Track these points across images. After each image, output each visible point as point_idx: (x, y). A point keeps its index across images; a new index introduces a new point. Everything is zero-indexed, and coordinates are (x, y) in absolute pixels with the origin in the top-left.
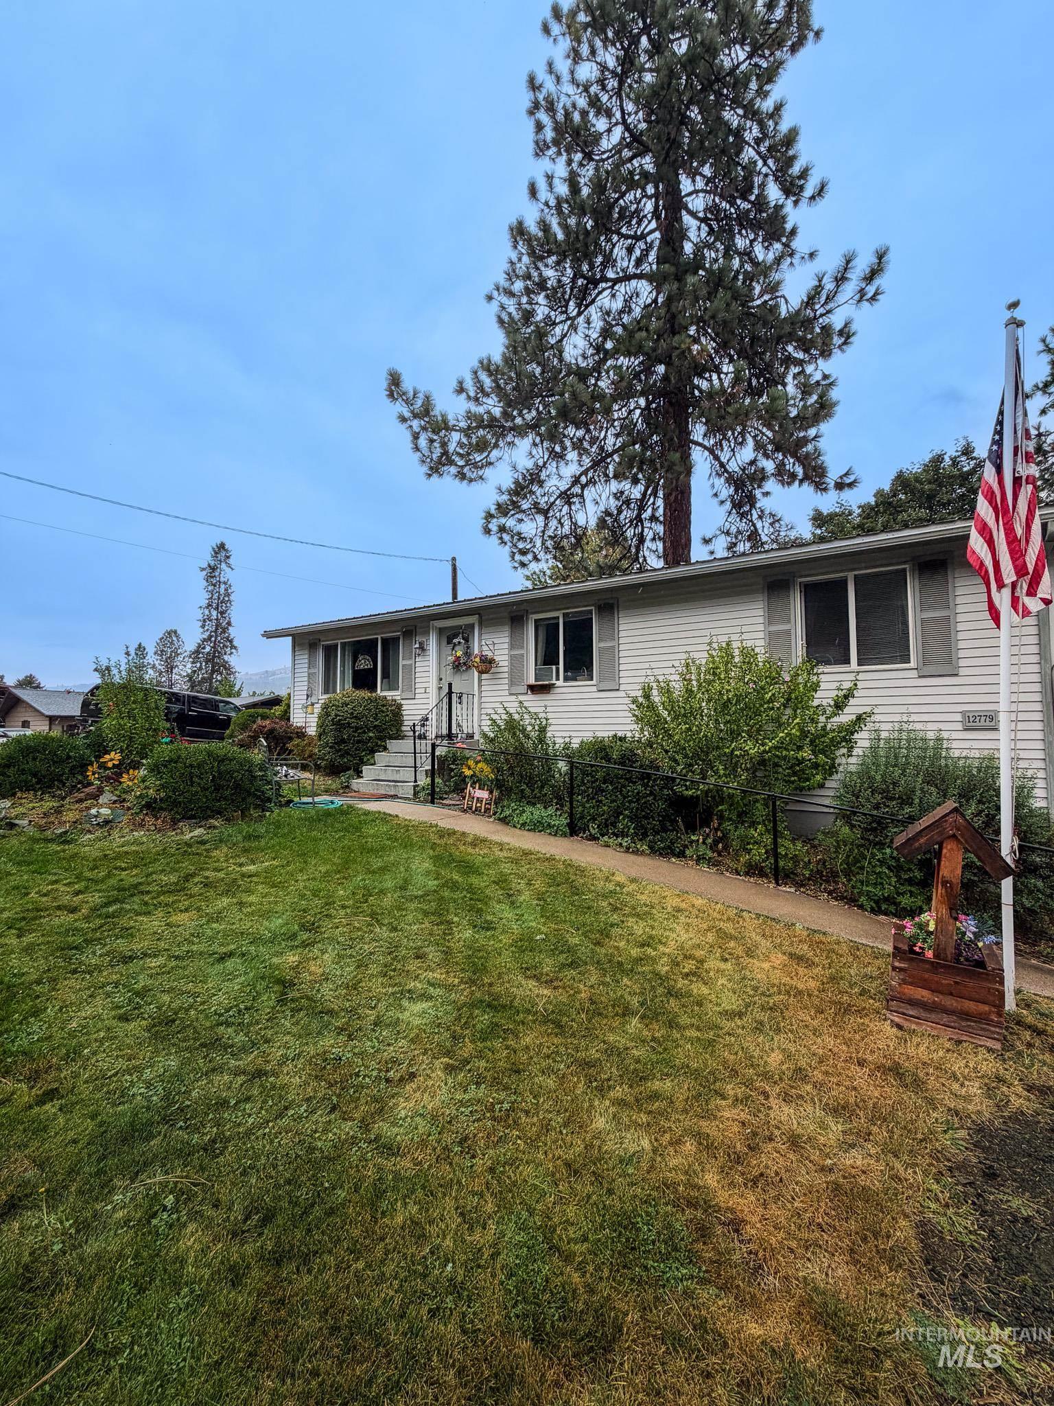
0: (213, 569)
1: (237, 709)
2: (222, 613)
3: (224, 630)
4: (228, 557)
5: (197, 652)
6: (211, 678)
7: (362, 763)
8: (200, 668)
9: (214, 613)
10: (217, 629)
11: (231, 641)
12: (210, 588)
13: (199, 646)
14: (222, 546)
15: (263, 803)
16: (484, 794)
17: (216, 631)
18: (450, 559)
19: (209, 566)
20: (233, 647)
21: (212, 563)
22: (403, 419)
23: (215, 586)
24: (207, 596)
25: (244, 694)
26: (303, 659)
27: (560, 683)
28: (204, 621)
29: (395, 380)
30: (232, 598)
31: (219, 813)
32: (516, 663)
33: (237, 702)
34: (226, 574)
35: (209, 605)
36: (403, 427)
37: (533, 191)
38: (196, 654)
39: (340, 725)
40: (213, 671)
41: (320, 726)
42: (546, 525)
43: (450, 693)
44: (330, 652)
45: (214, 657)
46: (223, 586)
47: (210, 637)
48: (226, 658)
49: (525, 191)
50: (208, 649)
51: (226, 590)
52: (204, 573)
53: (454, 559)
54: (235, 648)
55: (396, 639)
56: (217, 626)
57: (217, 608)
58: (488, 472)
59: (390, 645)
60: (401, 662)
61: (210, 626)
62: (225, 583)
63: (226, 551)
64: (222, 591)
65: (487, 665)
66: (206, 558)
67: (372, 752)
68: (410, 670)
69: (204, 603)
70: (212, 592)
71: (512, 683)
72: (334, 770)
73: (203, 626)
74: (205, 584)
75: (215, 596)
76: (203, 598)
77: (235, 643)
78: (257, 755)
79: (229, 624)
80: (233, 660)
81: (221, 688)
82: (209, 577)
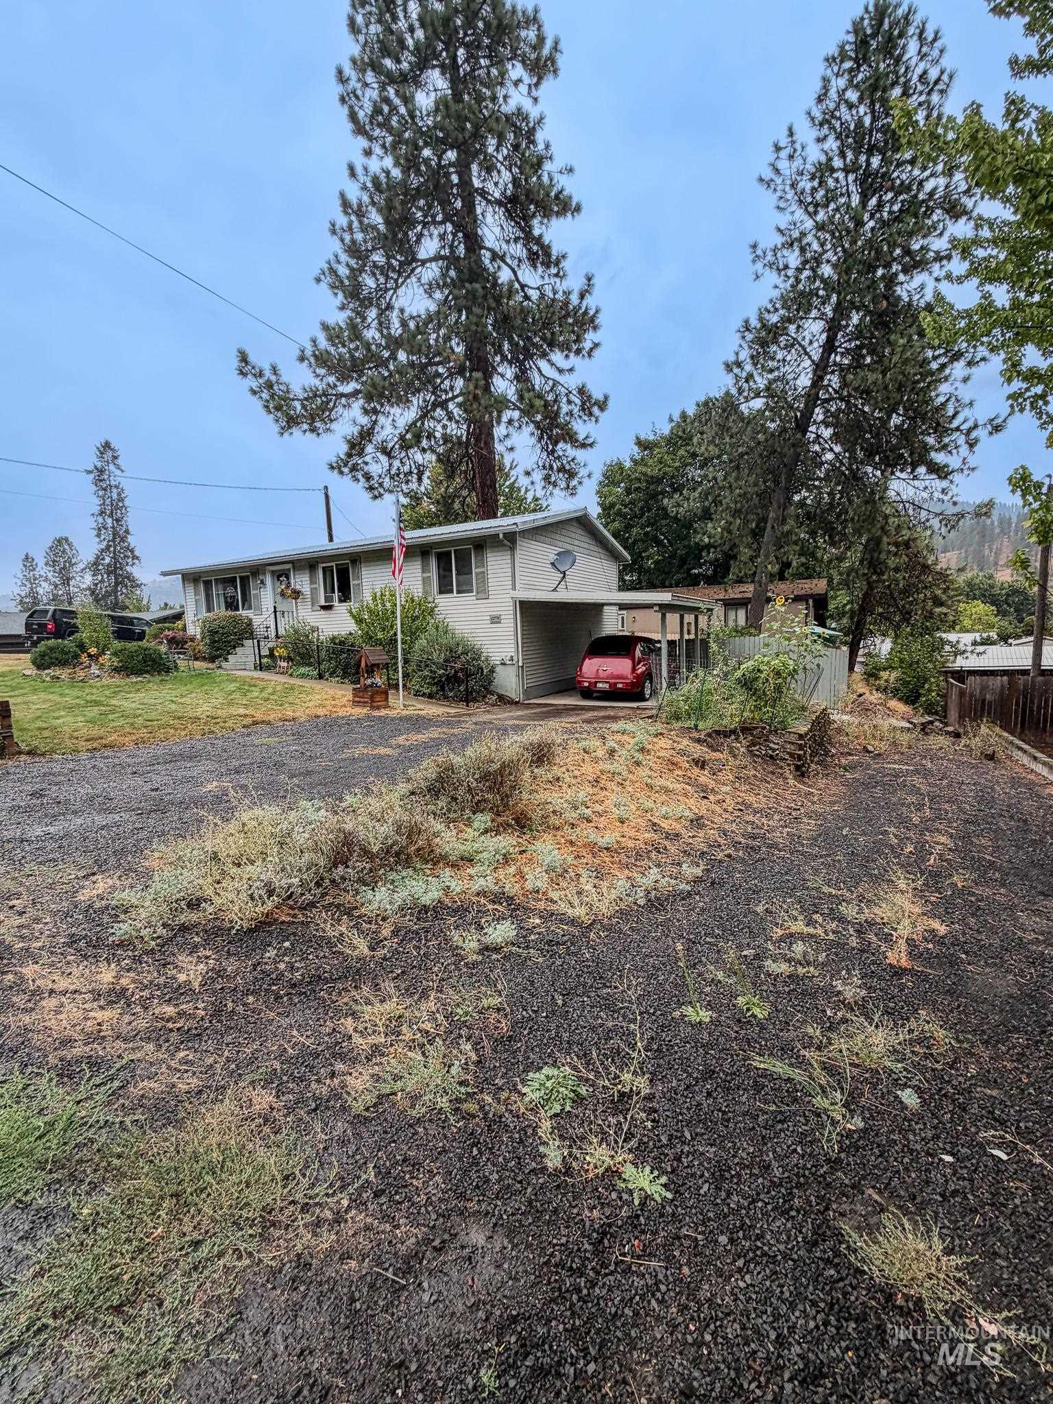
0: (101, 471)
1: (148, 624)
2: (118, 520)
3: (123, 540)
4: (115, 458)
5: (96, 564)
6: (115, 591)
7: (229, 653)
8: (102, 581)
9: (109, 521)
10: (114, 538)
11: (132, 551)
12: (101, 493)
13: (98, 557)
14: (107, 445)
15: (168, 670)
16: (285, 664)
17: (114, 540)
18: (322, 487)
19: (96, 467)
20: (135, 557)
21: (99, 465)
22: (254, 392)
23: (105, 490)
24: (98, 501)
25: (154, 607)
26: (190, 589)
27: (336, 604)
28: (99, 529)
29: (244, 358)
30: (127, 503)
31: (147, 672)
32: (314, 592)
33: (147, 616)
34: (116, 477)
35: (102, 513)
36: (254, 399)
37: (352, 173)
38: (95, 566)
39: (213, 633)
40: (117, 584)
41: (202, 632)
42: (390, 465)
43: (275, 612)
44: (208, 584)
45: (116, 568)
46: (115, 491)
47: (108, 547)
48: (128, 568)
49: (346, 172)
50: (107, 560)
51: (119, 494)
52: (92, 476)
53: (326, 488)
54: (137, 558)
55: (248, 577)
56: (114, 535)
57: (111, 516)
58: (334, 426)
59: (245, 581)
60: (253, 592)
61: (107, 535)
62: (117, 487)
63: (113, 450)
64: (115, 496)
65: (297, 594)
66: (92, 460)
67: (234, 647)
68: (258, 597)
69: (96, 509)
70: (103, 497)
71: (313, 605)
72: (212, 659)
73: (98, 535)
74: (95, 488)
75: (108, 501)
76: (94, 504)
77: (137, 553)
78: (163, 648)
79: (127, 532)
80: (136, 571)
81: (127, 602)
82: (98, 481)
